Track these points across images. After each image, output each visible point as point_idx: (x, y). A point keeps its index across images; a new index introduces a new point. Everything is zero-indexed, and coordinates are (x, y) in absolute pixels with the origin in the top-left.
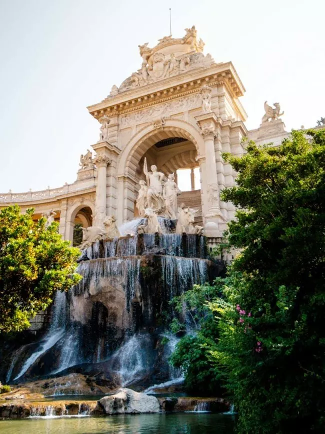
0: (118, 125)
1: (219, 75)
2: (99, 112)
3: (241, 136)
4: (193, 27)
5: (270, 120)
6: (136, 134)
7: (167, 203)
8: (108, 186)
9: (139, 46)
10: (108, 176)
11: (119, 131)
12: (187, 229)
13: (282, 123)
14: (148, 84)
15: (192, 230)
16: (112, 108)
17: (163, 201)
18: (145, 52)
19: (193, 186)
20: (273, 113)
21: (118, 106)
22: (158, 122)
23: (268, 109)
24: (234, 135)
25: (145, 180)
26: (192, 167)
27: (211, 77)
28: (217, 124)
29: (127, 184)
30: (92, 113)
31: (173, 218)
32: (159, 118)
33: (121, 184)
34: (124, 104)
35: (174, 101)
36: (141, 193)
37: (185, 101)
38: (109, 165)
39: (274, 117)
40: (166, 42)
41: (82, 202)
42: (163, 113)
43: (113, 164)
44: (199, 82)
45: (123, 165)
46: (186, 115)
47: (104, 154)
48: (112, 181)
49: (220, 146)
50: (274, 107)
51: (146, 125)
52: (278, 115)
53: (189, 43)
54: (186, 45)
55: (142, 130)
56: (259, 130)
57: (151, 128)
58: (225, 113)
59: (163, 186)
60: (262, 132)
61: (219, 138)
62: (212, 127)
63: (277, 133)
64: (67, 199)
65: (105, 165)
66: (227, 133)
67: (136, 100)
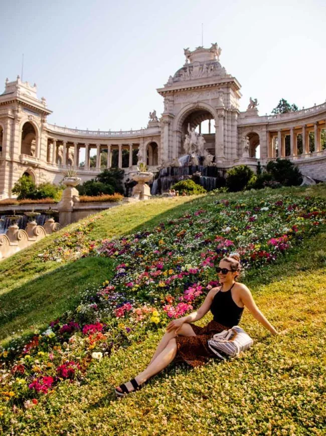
0: (173, 101)
1: (228, 83)
2: (162, 92)
3: (236, 116)
4: (216, 43)
5: (252, 107)
6: (183, 108)
7: (199, 148)
8: (169, 135)
9: (184, 49)
10: (169, 130)
11: (174, 104)
12: (209, 163)
13: (257, 111)
14: (190, 80)
15: (211, 164)
16: (170, 91)
17: (197, 147)
18: (188, 54)
19: (210, 131)
20: (254, 103)
21: (174, 91)
22: (195, 103)
23: (251, 101)
24: (233, 115)
25: (188, 135)
26: (210, 119)
27: (224, 83)
28: (225, 110)
29: (178, 134)
30: (159, 93)
31: (202, 155)
32: (196, 101)
33: (175, 134)
34: (177, 90)
35: (204, 92)
36: (186, 141)
37: (210, 94)
38: (169, 124)
39: (254, 106)
40: (200, 50)
41: (152, 140)
42: (198, 98)
43: (171, 124)
44: (218, 85)
45: (176, 125)
46: (210, 101)
47: (167, 119)
48: (171, 133)
49: (226, 122)
50: (254, 101)
51: (188, 103)
52: (256, 105)
53: (213, 52)
54: (212, 53)
55: (187, 106)
56: (246, 112)
57: (191, 105)
58: (230, 103)
59: (197, 139)
60: (247, 114)
61: (226, 117)
62: (223, 113)
63: (254, 116)
64: (144, 138)
65: (167, 124)
66: (230, 115)
67: (184, 89)
